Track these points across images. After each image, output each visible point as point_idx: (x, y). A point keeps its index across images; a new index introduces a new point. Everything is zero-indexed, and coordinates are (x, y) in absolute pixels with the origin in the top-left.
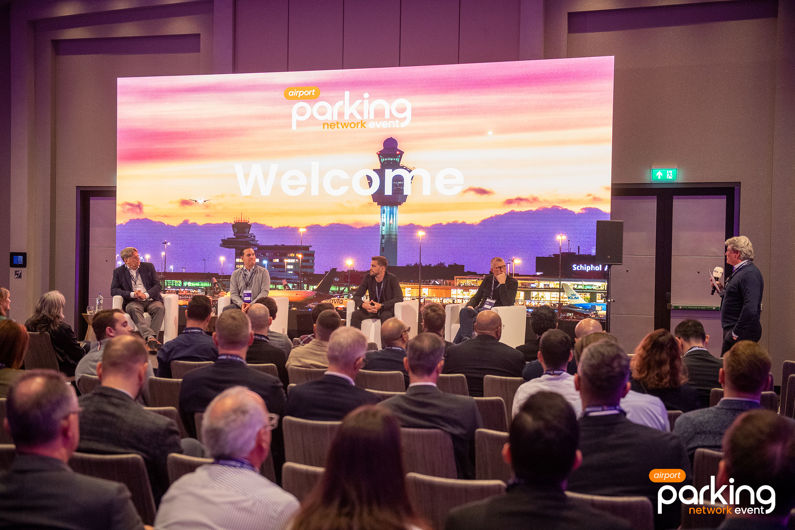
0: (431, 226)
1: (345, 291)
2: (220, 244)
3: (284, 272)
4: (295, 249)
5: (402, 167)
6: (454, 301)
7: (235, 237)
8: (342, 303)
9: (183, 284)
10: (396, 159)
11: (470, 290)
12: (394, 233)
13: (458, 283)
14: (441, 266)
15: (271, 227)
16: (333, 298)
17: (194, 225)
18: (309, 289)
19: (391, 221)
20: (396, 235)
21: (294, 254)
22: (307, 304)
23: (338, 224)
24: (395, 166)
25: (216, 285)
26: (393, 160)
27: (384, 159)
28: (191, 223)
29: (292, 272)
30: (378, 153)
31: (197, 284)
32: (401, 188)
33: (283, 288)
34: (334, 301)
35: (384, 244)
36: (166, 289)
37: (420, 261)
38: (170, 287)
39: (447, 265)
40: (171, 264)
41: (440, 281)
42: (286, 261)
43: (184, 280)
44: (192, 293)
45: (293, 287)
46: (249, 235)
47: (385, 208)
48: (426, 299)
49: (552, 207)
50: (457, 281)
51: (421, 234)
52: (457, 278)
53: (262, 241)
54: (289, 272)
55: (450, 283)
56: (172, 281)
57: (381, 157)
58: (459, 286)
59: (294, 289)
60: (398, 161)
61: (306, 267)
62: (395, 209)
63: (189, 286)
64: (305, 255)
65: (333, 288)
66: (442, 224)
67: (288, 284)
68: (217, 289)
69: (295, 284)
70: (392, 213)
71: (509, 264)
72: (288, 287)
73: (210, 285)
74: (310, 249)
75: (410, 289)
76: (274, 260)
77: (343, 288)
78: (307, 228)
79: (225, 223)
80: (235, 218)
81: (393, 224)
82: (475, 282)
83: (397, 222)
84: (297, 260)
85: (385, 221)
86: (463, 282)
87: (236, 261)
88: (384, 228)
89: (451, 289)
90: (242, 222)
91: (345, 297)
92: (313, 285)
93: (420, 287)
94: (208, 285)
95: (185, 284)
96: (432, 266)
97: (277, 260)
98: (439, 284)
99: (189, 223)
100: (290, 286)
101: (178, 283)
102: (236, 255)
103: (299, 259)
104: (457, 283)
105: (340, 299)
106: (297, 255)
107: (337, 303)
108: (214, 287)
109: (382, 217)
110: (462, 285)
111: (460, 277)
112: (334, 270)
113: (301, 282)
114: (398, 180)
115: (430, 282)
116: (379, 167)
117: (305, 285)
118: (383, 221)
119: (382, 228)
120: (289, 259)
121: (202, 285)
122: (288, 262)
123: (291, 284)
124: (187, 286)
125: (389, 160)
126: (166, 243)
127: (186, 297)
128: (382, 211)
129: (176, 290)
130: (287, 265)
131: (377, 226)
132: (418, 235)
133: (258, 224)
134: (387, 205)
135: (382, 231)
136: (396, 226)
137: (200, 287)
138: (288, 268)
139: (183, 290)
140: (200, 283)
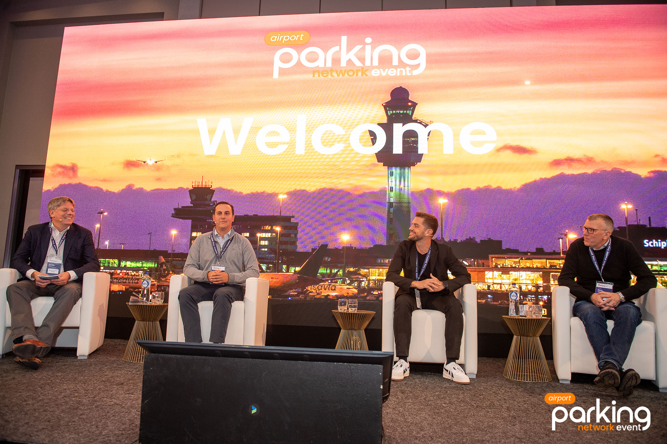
1: (338, 273)
2: (172, 214)
4: (272, 220)
5: (416, 121)
6: (489, 287)
7: (192, 205)
8: (335, 289)
9: (119, 264)
10: (408, 111)
11: (511, 272)
12: (406, 200)
13: (494, 264)
14: (470, 242)
15: (241, 193)
16: (322, 283)
17: (141, 191)
18: (290, 272)
19: (402, 186)
20: (409, 203)
21: (270, 227)
22: (286, 291)
23: (331, 190)
24: (407, 119)
25: (164, 265)
26: (403, 113)
27: (391, 111)
28: (137, 188)
29: (266, 250)
30: (384, 104)
31: (139, 265)
32: (415, 145)
34: (323, 286)
35: (392, 214)
39: (478, 240)
40: (106, 239)
41: (470, 261)
42: (259, 235)
43: (123, 259)
44: (131, 275)
45: (268, 268)
46: (212, 203)
47: (394, 170)
49: (612, 170)
50: (492, 261)
51: (442, 201)
52: (493, 258)
54: (263, 249)
55: (483, 263)
56: (107, 260)
57: (388, 109)
58: (496, 268)
60: (410, 114)
61: (286, 243)
62: (406, 170)
63: (127, 266)
64: (284, 228)
65: (322, 270)
66: (470, 189)
67: (261, 265)
68: (165, 270)
69: (270, 265)
70: (402, 176)
71: (561, 240)
73: (156, 266)
74: (293, 220)
77: (336, 271)
78: (288, 194)
79: (181, 189)
80: (194, 183)
81: (404, 189)
82: (517, 262)
83: (409, 187)
84: (274, 234)
86: (501, 263)
87: (192, 235)
88: (392, 194)
89: (484, 272)
90: (203, 187)
91: (338, 282)
92: (295, 267)
94: (153, 266)
95: (123, 264)
96: (458, 242)
98: (467, 264)
99: (133, 188)
100: (264, 267)
101: (114, 262)
102: (192, 228)
103: (277, 233)
104: (492, 263)
105: (332, 284)
106: (274, 228)
107: (327, 289)
108: (161, 269)
109: (390, 180)
110: (499, 266)
111: (496, 256)
112: (324, 247)
113: (278, 262)
114: (410, 136)
116: (385, 120)
117: (284, 267)
118: (392, 185)
119: (389, 194)
120: (263, 233)
121: (145, 265)
122: (262, 237)
123: (265, 265)
124: (125, 266)
125: (398, 112)
126: (102, 213)
127: (123, 280)
128: (390, 173)
129: (110, 271)
130: (260, 240)
131: (383, 192)
132: (438, 203)
133: (224, 189)
134: (396, 166)
135: (390, 198)
136: (408, 192)
137: (142, 268)
138: (261, 244)
139: (120, 271)
140: (143, 263)
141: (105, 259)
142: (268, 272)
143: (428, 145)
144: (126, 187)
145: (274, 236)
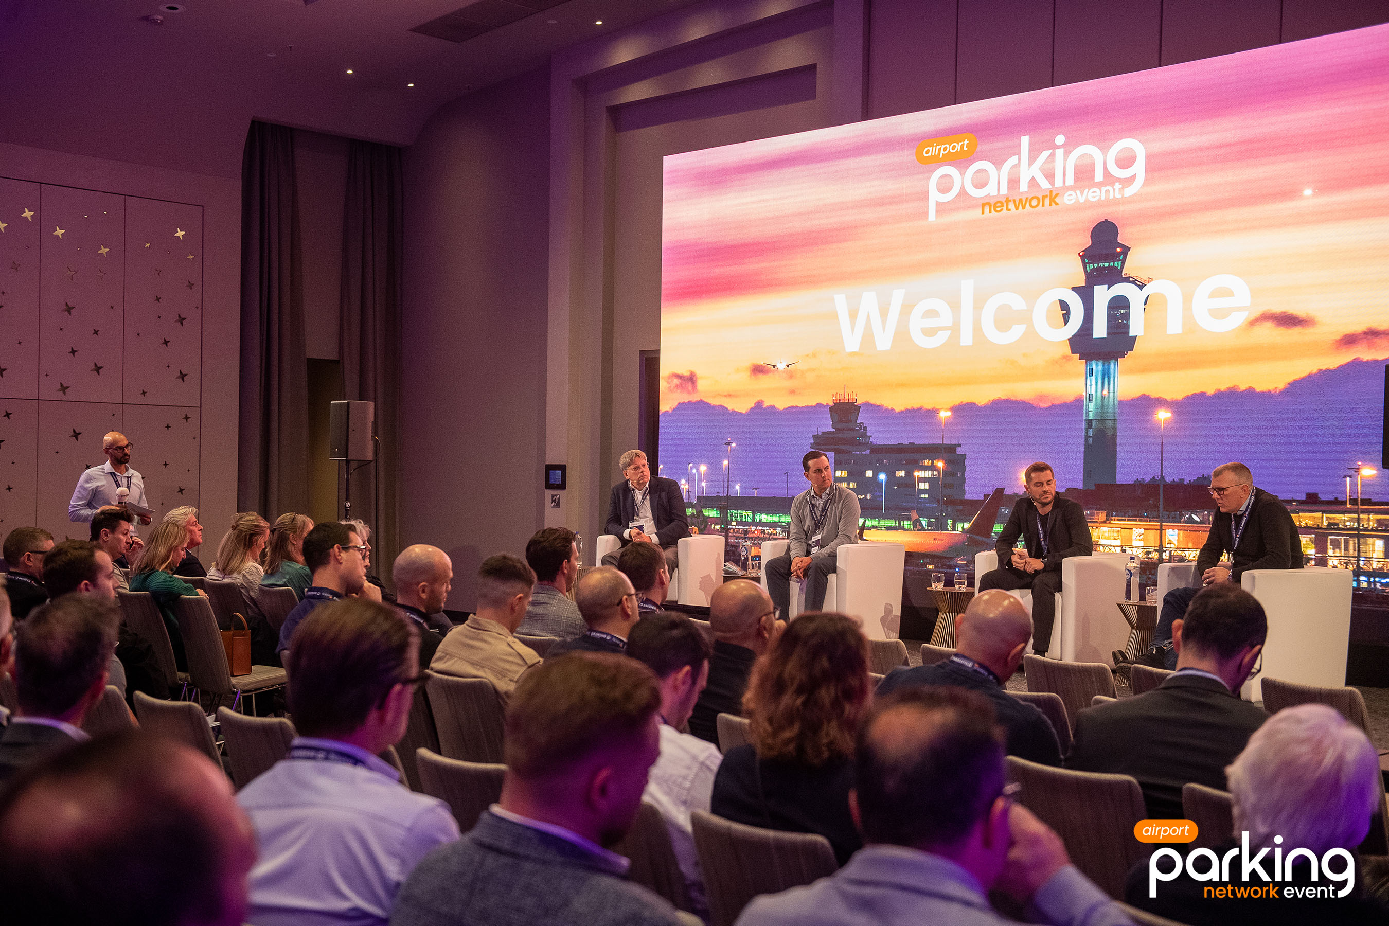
0: (1184, 399)
2: (811, 444)
3: (914, 495)
4: (933, 451)
5: (1127, 280)
7: (834, 430)
9: (754, 518)
10: (1116, 263)
12: (1111, 416)
15: (893, 410)
17: (772, 410)
18: (957, 530)
19: (1105, 392)
20: (1115, 420)
21: (930, 461)
22: (952, 559)
23: (1008, 401)
24: (1113, 277)
26: (1109, 266)
27: (1091, 265)
28: (767, 406)
29: (926, 496)
30: (1081, 254)
31: (776, 518)
32: (1125, 322)
33: (912, 527)
35: (1091, 440)
36: (729, 527)
37: (1162, 473)
38: (734, 523)
40: (736, 482)
42: (917, 474)
43: (758, 510)
44: (768, 533)
45: (929, 524)
46: (857, 426)
47: (1094, 364)
48: (1173, 552)
51: (1163, 415)
53: (879, 436)
54: (923, 496)
56: (739, 511)
57: (1087, 261)
59: (930, 528)
60: (1119, 268)
61: (951, 486)
62: (1112, 365)
63: (763, 521)
64: (948, 462)
66: (1205, 393)
67: (920, 519)
69: (932, 520)
71: (1348, 479)
72: (921, 525)
74: (959, 451)
75: (1142, 531)
76: (897, 472)
78: (952, 409)
79: (819, 405)
80: (835, 396)
81: (1109, 397)
83: (1116, 393)
84: (935, 473)
85: (1093, 392)
87: (836, 476)
88: (1091, 406)
90: (846, 402)
92: (963, 522)
93: (1161, 526)
95: (758, 517)
96: (1185, 483)
97: (902, 474)
98: (1199, 520)
99: (764, 406)
100: (924, 522)
101: (747, 515)
103: (939, 471)
106: (936, 462)
109: (1088, 383)
112: (1000, 491)
113: (942, 515)
114: (1119, 306)
115: (1181, 516)
116: (1082, 282)
117: (950, 522)
118: (1091, 392)
119: (1087, 406)
120: (922, 470)
121: (783, 519)
122: (920, 476)
123: (926, 519)
124: (760, 520)
125: (1102, 266)
126: (729, 444)
127: (759, 540)
128: (1088, 371)
129: (744, 528)
130: (918, 482)
131: (1078, 404)
132: (1157, 419)
133: (871, 405)
134: (1097, 359)
135: (1088, 411)
136: (1114, 401)
137: (780, 524)
138: (920, 488)
139: (754, 528)
140: (780, 516)
141: (737, 510)
142: (929, 530)
143: (1145, 319)
144: (755, 404)
145: (935, 475)
